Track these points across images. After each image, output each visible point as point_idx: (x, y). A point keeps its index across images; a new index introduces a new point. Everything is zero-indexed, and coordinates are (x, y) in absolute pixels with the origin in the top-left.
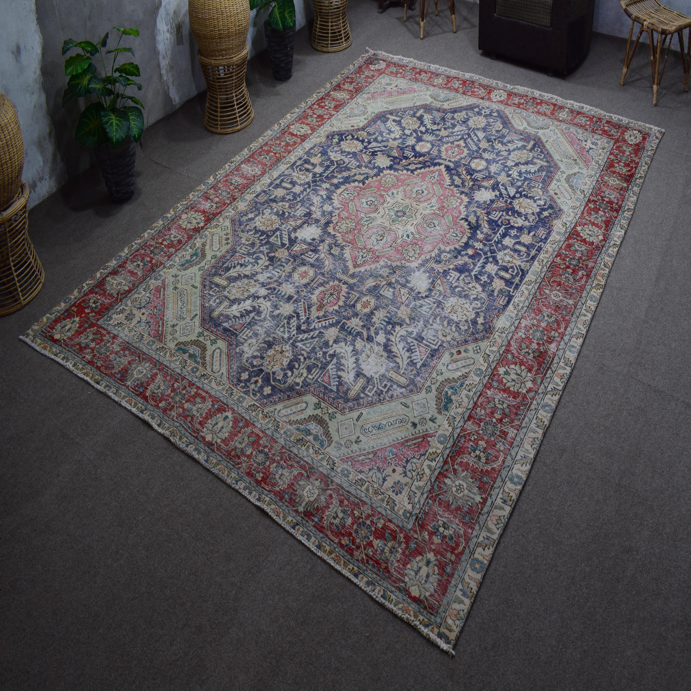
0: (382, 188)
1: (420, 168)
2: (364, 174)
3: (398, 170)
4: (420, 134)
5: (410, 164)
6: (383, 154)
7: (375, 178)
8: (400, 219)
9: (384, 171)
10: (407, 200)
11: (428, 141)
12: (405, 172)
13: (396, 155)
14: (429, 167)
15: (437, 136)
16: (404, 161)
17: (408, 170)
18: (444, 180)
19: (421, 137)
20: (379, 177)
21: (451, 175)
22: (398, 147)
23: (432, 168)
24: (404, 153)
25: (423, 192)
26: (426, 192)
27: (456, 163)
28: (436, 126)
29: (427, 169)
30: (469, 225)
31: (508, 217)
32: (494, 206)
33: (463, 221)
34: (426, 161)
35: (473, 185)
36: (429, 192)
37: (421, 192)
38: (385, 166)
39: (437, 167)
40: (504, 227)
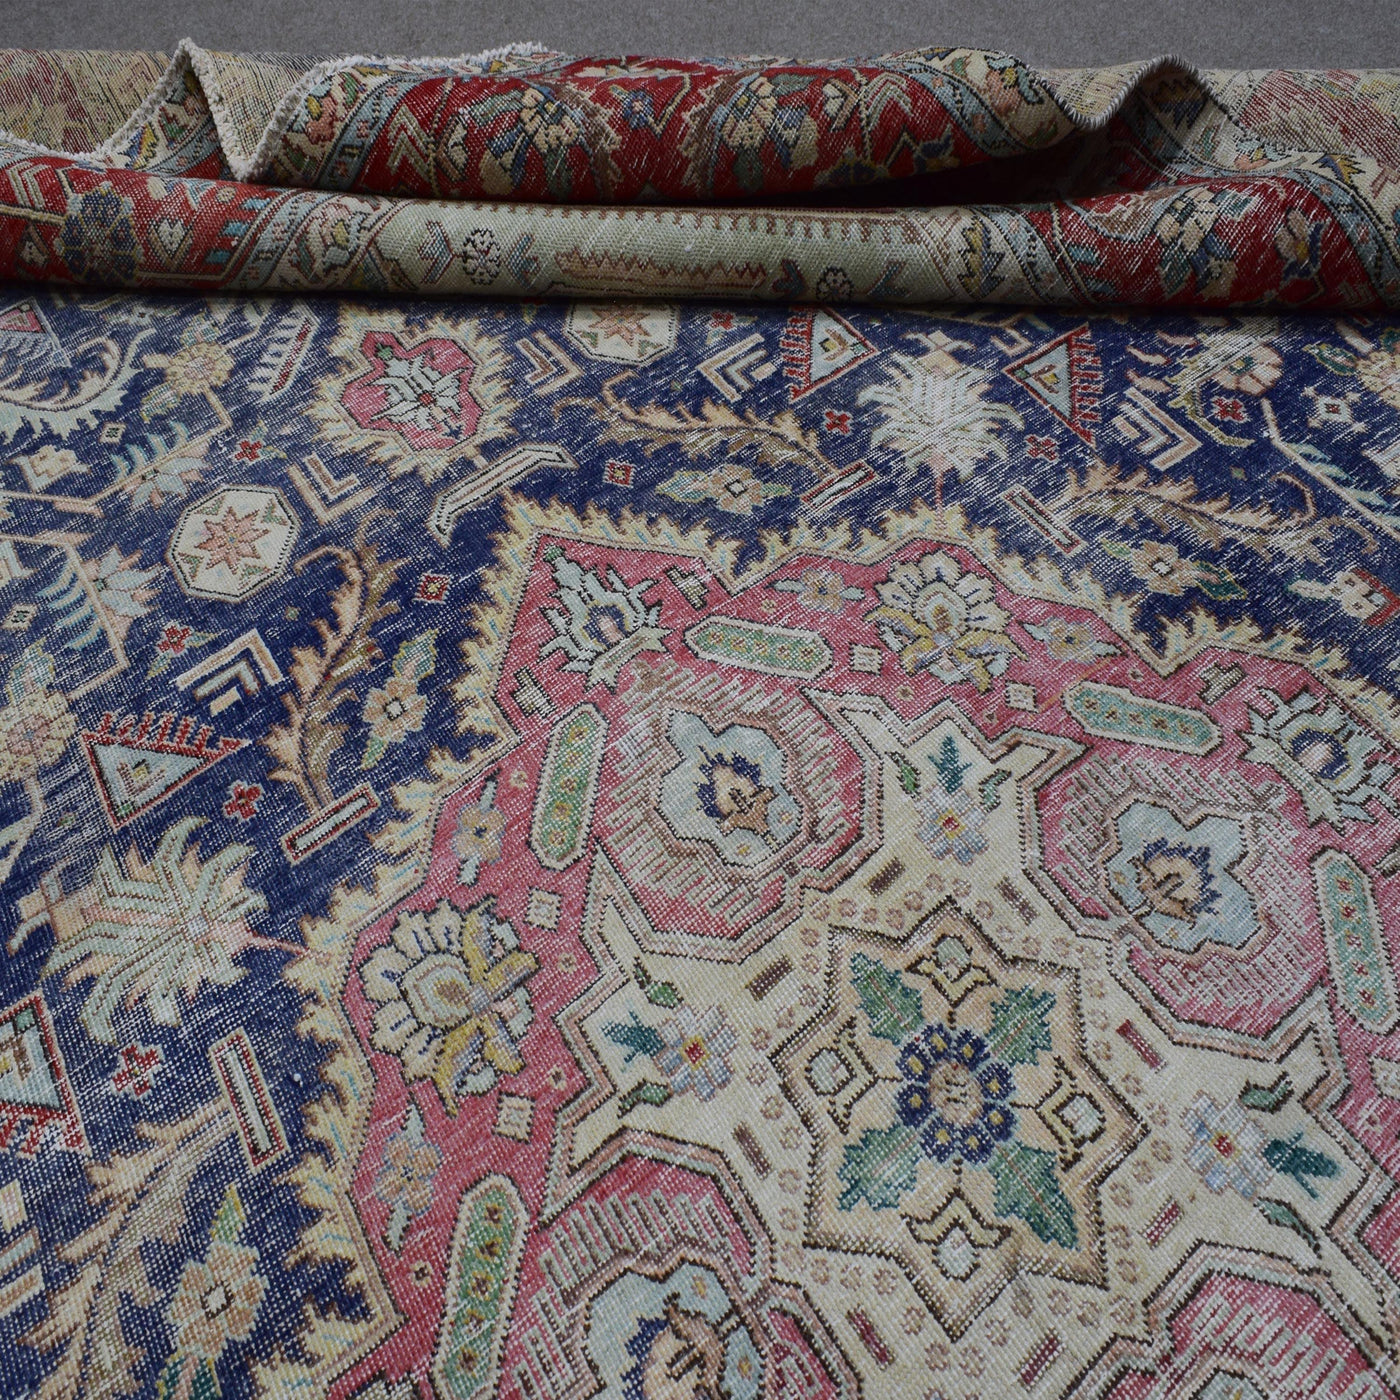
0: (515, 1117)
1: (451, 660)
2: (201, 1217)
3: (360, 836)
4: (87, 506)
5: (350, 716)
6: (73, 879)
7: (325, 1123)
8: (1029, 1131)
9: (301, 974)
10: (789, 943)
11: (198, 491)
12: (414, 795)
13: (172, 768)
14: (474, 592)
15: (192, 411)
16: (284, 744)
17: (409, 761)
18: (675, 567)
19: (117, 509)
20: (346, 1069)
21: (643, 499)
22: (90, 710)
23: (503, 587)
24: (196, 705)
25: (741, 766)
26: (748, 742)
27: (530, 422)
28: (91, 384)
29: (490, 621)
30: (1225, 615)
31: (1188, 381)
32: (1061, 401)
33: (1175, 633)
34: (401, 588)
35: (808, 422)
36: (767, 722)
37: (726, 782)
38: (235, 937)
39: (514, 549)
40: (1272, 433)
